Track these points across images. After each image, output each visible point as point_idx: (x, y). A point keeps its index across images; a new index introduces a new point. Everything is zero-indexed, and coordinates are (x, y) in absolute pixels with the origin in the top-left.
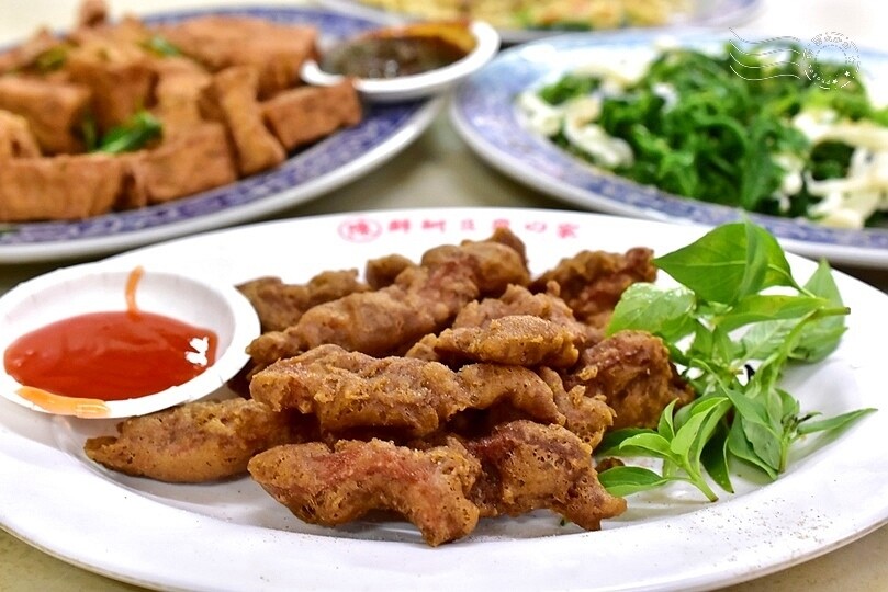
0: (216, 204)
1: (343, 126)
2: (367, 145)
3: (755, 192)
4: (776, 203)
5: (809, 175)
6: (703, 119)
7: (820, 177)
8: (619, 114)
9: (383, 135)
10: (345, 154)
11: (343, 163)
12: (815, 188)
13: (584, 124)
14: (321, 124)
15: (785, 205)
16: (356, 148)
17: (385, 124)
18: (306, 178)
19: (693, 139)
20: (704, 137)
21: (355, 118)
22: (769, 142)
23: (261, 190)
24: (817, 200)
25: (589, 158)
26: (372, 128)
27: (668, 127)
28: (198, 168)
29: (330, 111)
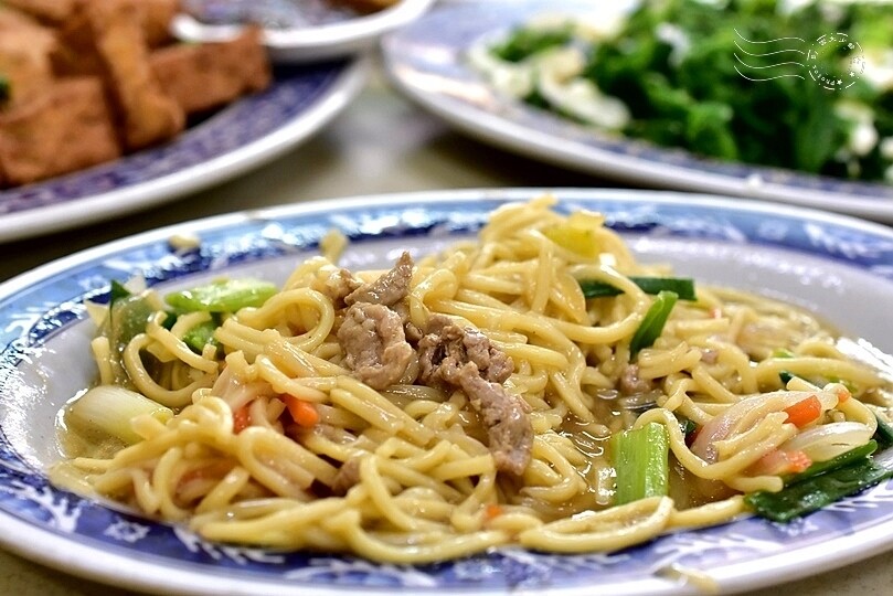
0: (108, 181)
1: (249, 92)
2: (290, 112)
3: (819, 150)
4: (843, 167)
8: (614, 66)
13: (566, 81)
14: (219, 87)
15: (854, 168)
18: (219, 150)
19: (721, 90)
21: (262, 80)
23: (163, 164)
26: (287, 94)
27: (684, 77)
28: (69, 138)
29: (231, 71)
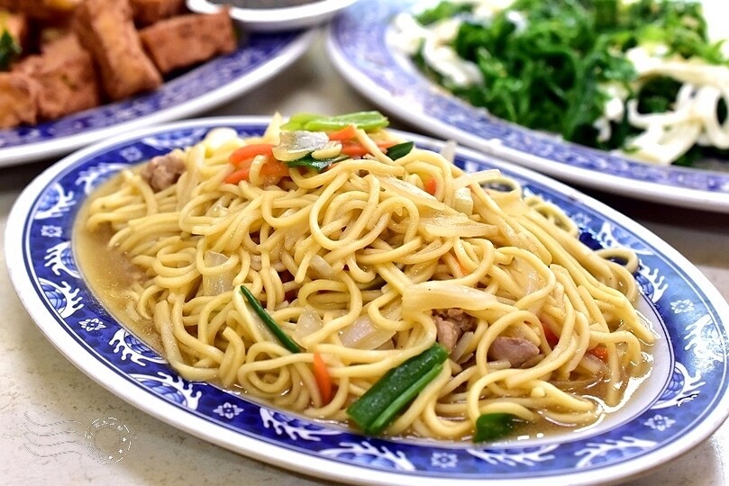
0: (79, 126)
1: (218, 54)
2: (237, 73)
3: (576, 118)
4: (596, 132)
5: (633, 105)
6: (545, 46)
7: (643, 110)
9: (254, 63)
10: (213, 82)
11: (210, 89)
12: (636, 119)
14: (197, 50)
15: (605, 134)
16: (227, 75)
17: (258, 54)
19: (529, 66)
20: (541, 64)
21: (230, 46)
22: (597, 71)
23: (126, 113)
24: (638, 131)
25: (438, 78)
26: (244, 58)
27: (512, 53)
29: (206, 39)
